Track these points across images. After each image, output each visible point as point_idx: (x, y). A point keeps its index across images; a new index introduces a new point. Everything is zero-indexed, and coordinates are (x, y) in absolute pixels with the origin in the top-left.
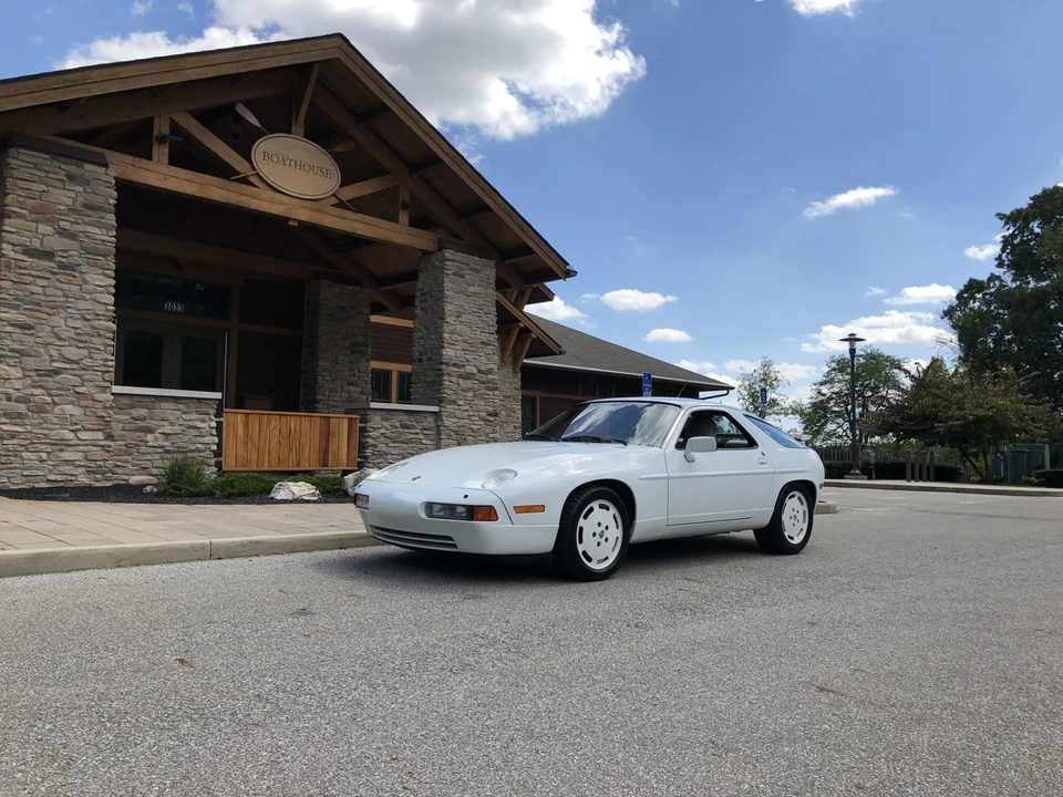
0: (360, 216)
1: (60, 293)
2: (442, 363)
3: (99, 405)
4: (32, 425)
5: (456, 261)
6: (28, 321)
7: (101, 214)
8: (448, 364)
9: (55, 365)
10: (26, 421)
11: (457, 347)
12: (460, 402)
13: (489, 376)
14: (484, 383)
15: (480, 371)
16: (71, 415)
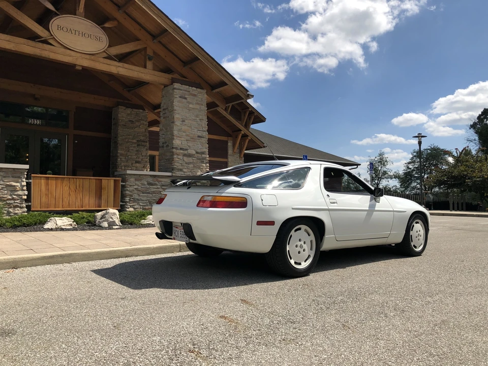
0: (121, 64)
2: (173, 148)
5: (181, 90)
8: (176, 148)
11: (182, 139)
12: (185, 170)
13: (203, 156)
14: (199, 159)
15: (197, 153)
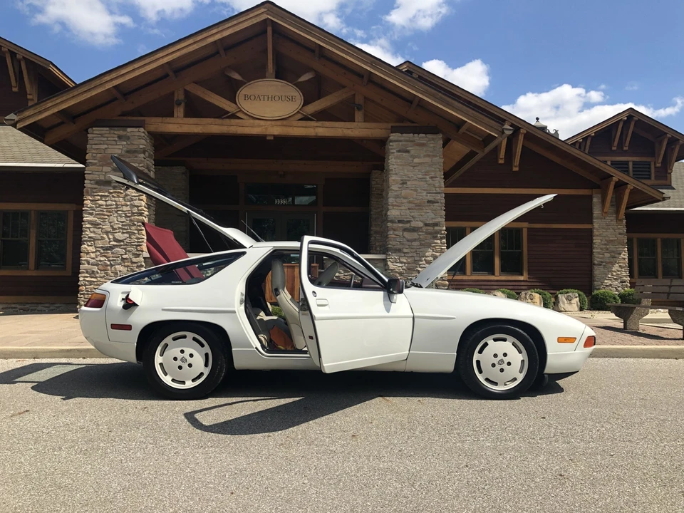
0: (320, 124)
1: (114, 203)
2: (389, 221)
3: (135, 265)
4: (100, 277)
6: (98, 221)
7: (137, 154)
8: (392, 222)
9: (111, 243)
10: (98, 275)
11: (403, 208)
12: (405, 250)
13: (436, 228)
14: (430, 234)
15: (426, 225)
16: (120, 271)
